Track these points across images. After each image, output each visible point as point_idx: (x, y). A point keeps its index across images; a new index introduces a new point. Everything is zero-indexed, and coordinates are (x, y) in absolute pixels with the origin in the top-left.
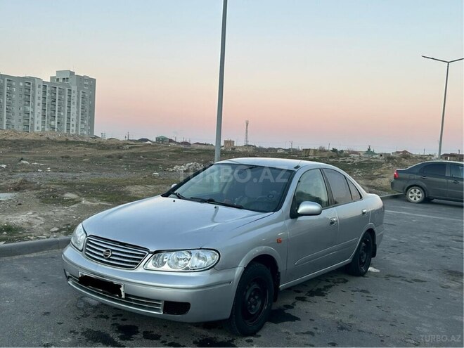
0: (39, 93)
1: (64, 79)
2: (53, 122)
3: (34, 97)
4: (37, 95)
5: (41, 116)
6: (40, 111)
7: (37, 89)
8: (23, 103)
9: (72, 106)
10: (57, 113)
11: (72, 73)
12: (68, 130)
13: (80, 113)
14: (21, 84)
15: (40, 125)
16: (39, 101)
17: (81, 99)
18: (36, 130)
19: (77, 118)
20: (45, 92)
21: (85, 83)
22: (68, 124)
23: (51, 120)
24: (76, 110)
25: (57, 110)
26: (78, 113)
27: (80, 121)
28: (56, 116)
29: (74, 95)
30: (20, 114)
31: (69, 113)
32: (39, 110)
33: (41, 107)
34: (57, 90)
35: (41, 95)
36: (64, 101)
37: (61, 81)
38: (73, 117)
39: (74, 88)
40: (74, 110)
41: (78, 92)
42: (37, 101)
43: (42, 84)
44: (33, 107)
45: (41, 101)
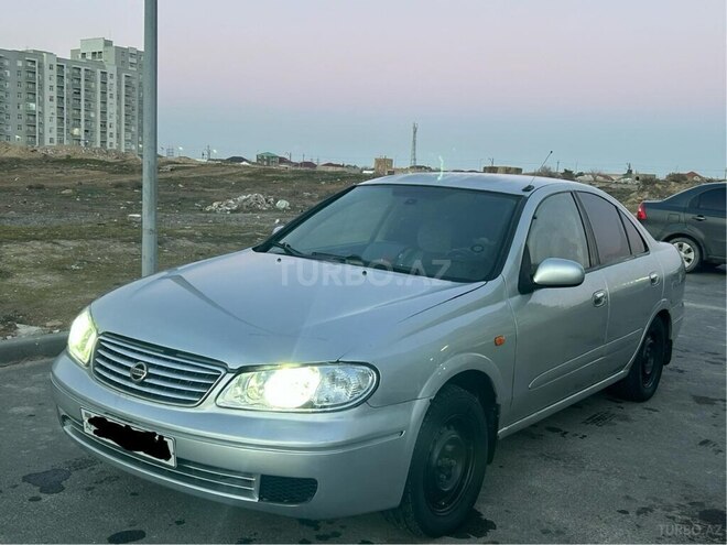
0: (50, 79)
1: (94, 53)
2: (76, 131)
3: (41, 87)
4: (47, 83)
5: (55, 120)
6: (55, 110)
7: (47, 72)
8: (24, 96)
9: (109, 101)
10: (83, 112)
11: (108, 43)
12: (103, 142)
13: (123, 113)
14: (20, 64)
15: (54, 135)
16: (50, 92)
17: (123, 88)
18: (47, 143)
19: (119, 122)
20: (61, 78)
21: (130, 60)
22: (103, 133)
23: (74, 126)
24: (115, 107)
25: (83, 108)
26: (119, 113)
27: (123, 127)
28: (83, 119)
29: (112, 82)
30: (19, 117)
31: (104, 113)
32: (51, 109)
33: (55, 104)
34: (83, 72)
35: (54, 83)
36: (94, 92)
37: (90, 58)
38: (112, 120)
39: (111, 69)
40: (112, 109)
41: (119, 76)
42: (47, 93)
43: (55, 64)
44: (41, 104)
45: (54, 94)
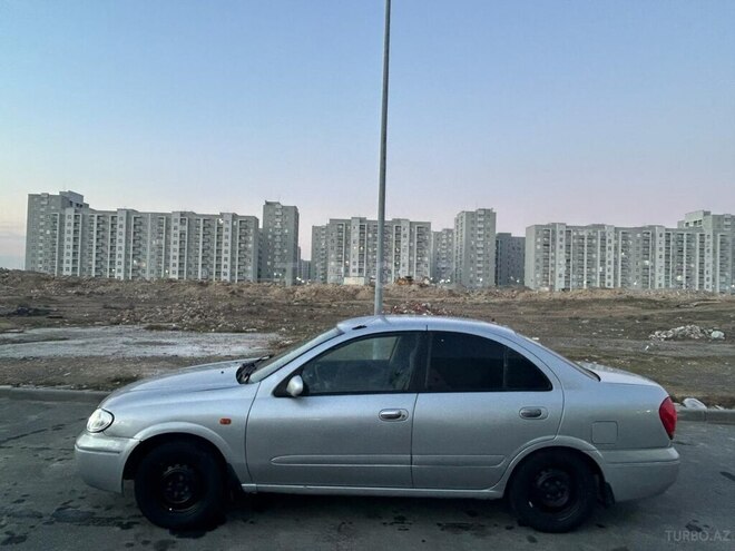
0: (660, 243)
1: (695, 222)
2: (679, 278)
3: (653, 249)
4: (658, 247)
5: (663, 270)
6: (663, 264)
7: (658, 238)
8: (641, 256)
9: (706, 254)
10: (685, 265)
11: (706, 214)
12: (701, 285)
13: (718, 262)
14: (639, 235)
15: (663, 282)
16: (660, 252)
17: (719, 245)
18: (657, 287)
19: (714, 269)
20: (668, 242)
21: (726, 223)
22: (701, 278)
23: (678, 274)
24: (711, 259)
25: (685, 261)
26: (714, 262)
27: (718, 272)
28: (685, 268)
29: (709, 242)
30: (637, 270)
31: (701, 264)
32: (660, 263)
33: (663, 260)
34: (685, 237)
35: (663, 245)
36: (694, 249)
37: (691, 225)
38: (708, 269)
39: (708, 231)
40: (708, 260)
41: (715, 235)
42: (658, 253)
43: (664, 232)
44: (653, 261)
45: (663, 253)
